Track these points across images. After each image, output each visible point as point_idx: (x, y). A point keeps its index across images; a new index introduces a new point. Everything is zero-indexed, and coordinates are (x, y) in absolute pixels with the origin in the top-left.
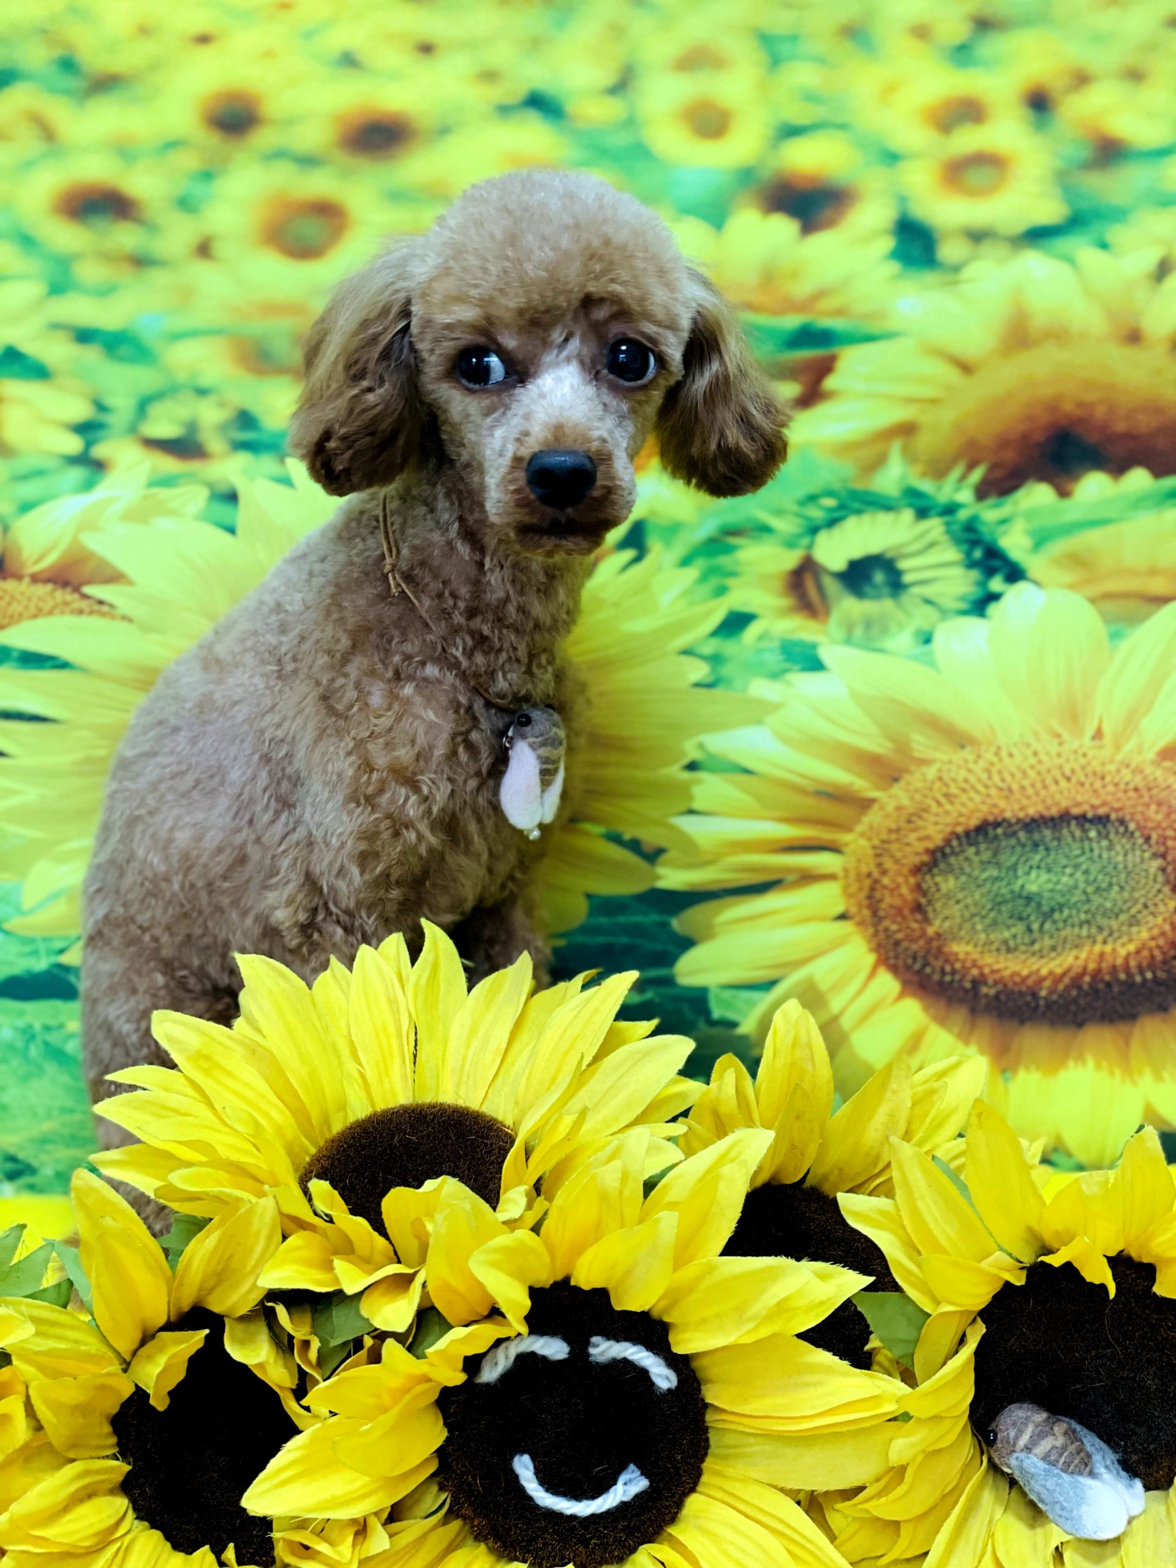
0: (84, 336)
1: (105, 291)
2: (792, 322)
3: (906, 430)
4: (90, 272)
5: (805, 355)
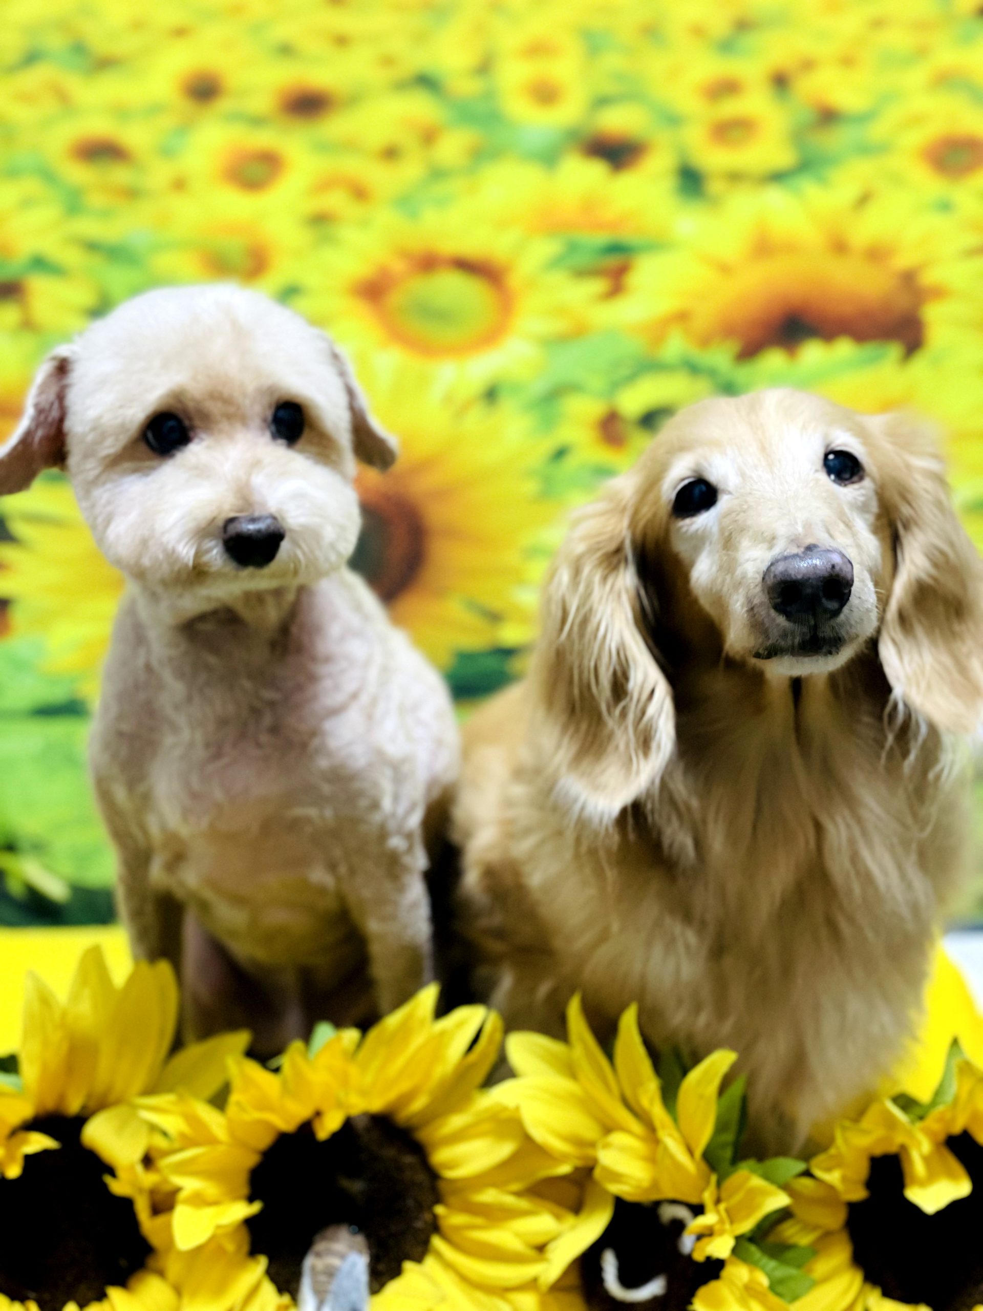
0: (92, 247)
1: (106, 214)
2: (601, 238)
3: (682, 317)
4: (96, 200)
5: (612, 261)
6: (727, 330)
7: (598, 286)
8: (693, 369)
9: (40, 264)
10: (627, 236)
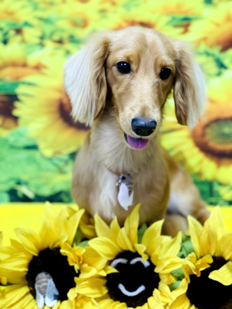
0: (41, 19)
1: (44, 10)
2: (182, 16)
3: (205, 39)
4: (42, 6)
5: (185, 23)
6: (218, 43)
7: (181, 30)
8: (208, 54)
9: (27, 24)
10: (189, 15)
